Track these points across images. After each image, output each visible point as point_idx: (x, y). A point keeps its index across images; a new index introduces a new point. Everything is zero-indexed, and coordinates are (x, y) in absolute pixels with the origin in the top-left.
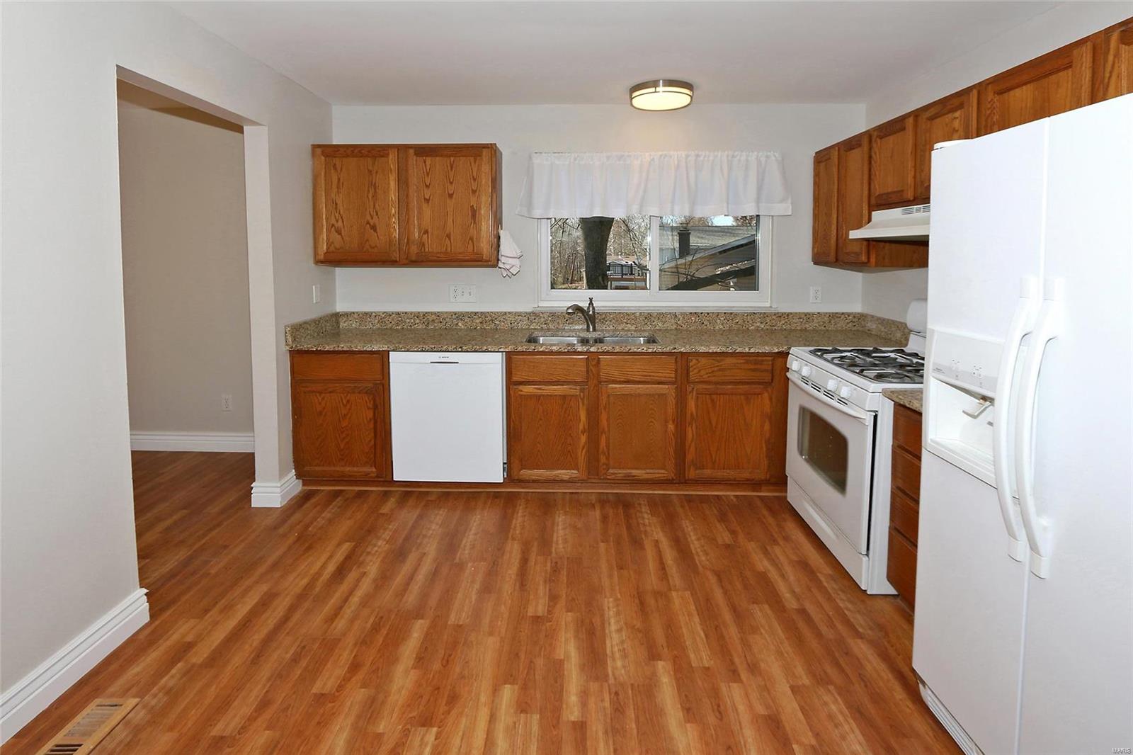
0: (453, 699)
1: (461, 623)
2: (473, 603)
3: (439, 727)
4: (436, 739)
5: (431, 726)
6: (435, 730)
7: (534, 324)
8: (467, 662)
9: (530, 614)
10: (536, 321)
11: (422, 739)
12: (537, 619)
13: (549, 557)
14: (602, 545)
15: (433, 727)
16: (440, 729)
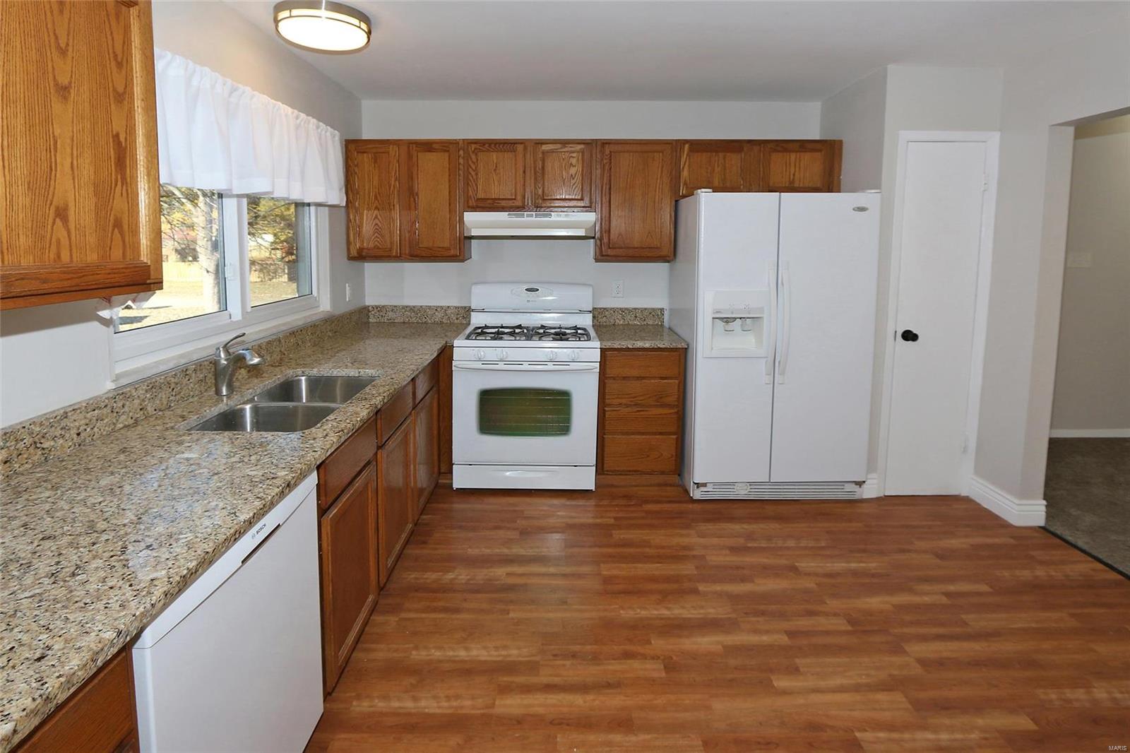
0: (814, 727)
1: (701, 743)
2: (655, 735)
3: (853, 731)
4: (867, 731)
5: (856, 739)
6: (858, 734)
7: (124, 417)
8: (761, 724)
9: (663, 675)
10: (126, 409)
11: (875, 743)
12: (667, 668)
13: (541, 663)
14: (512, 615)
15: (855, 736)
16: (854, 730)
